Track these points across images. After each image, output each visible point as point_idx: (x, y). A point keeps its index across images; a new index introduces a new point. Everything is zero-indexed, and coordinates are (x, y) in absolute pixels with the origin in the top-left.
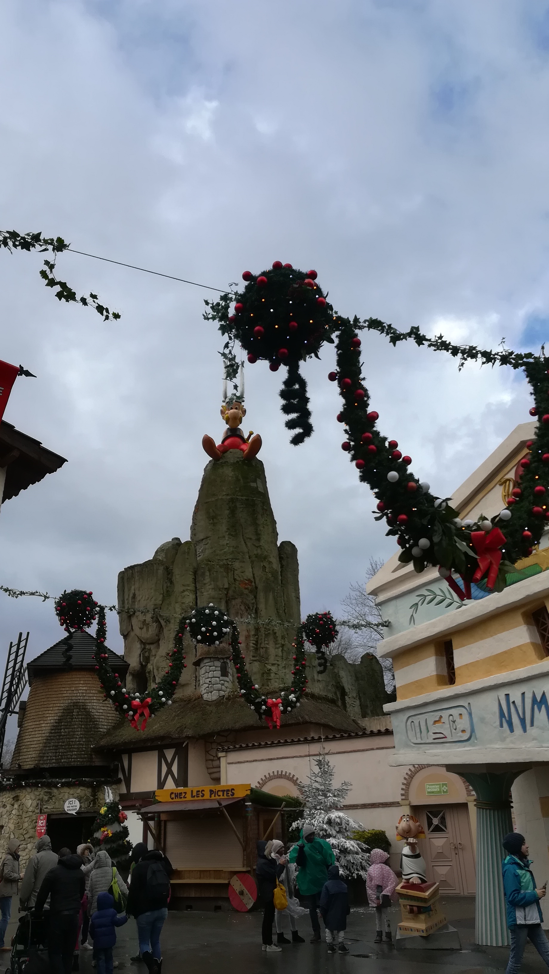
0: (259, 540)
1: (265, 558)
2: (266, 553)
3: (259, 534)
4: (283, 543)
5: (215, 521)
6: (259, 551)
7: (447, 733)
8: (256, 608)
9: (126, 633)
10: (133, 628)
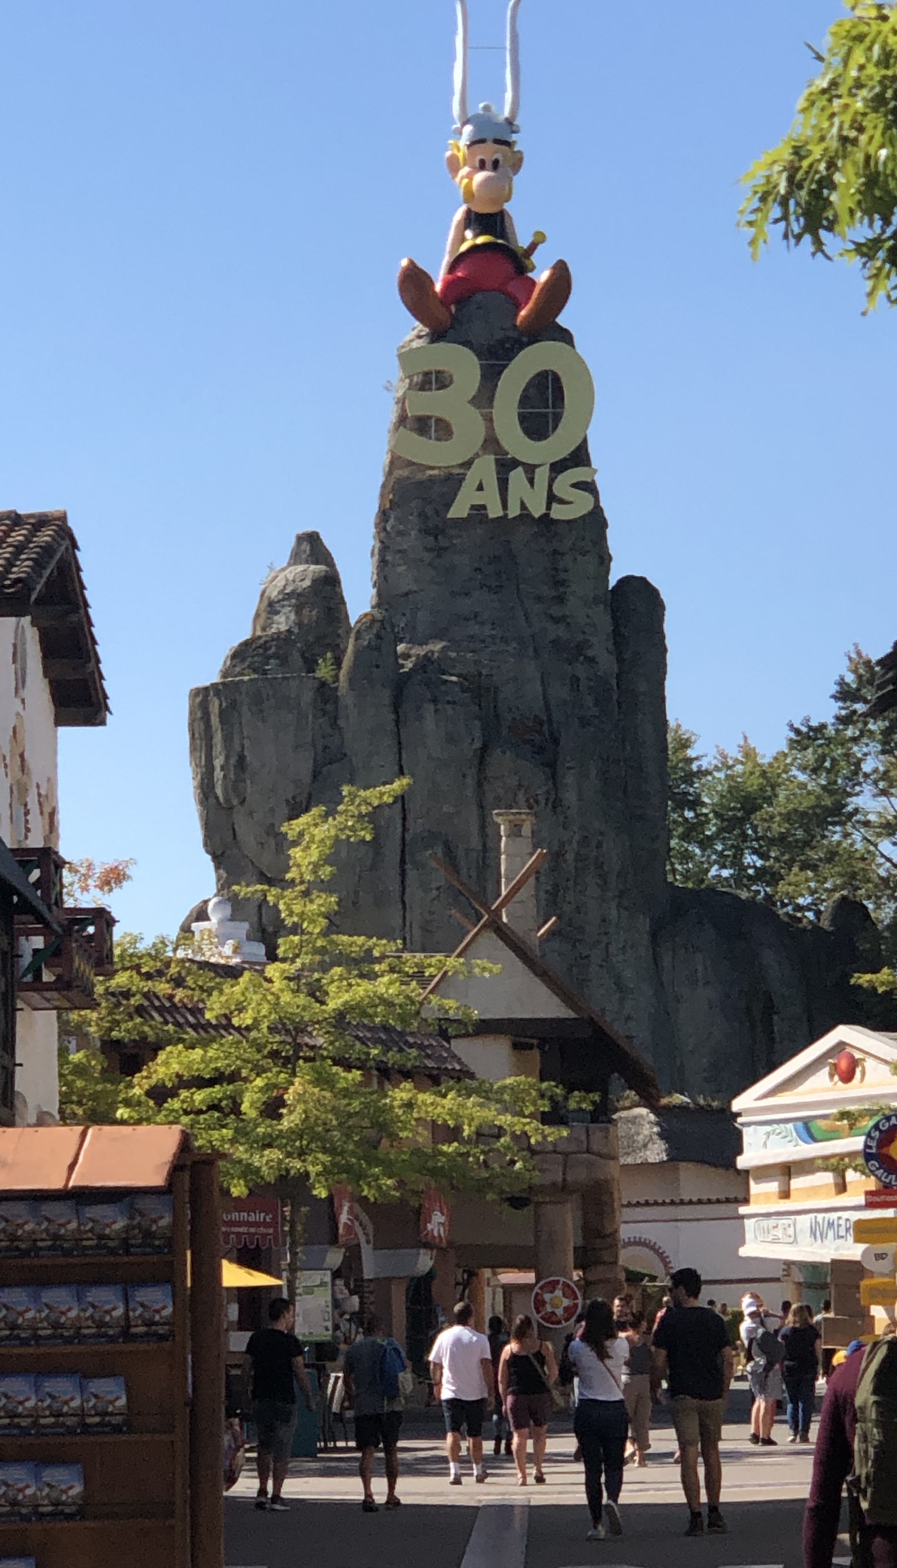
0: (560, 600)
1: (581, 648)
2: (580, 637)
3: (562, 583)
4: (627, 582)
5: (443, 542)
6: (561, 631)
7: (780, 1236)
8: (554, 802)
9: (219, 853)
10: (239, 837)
